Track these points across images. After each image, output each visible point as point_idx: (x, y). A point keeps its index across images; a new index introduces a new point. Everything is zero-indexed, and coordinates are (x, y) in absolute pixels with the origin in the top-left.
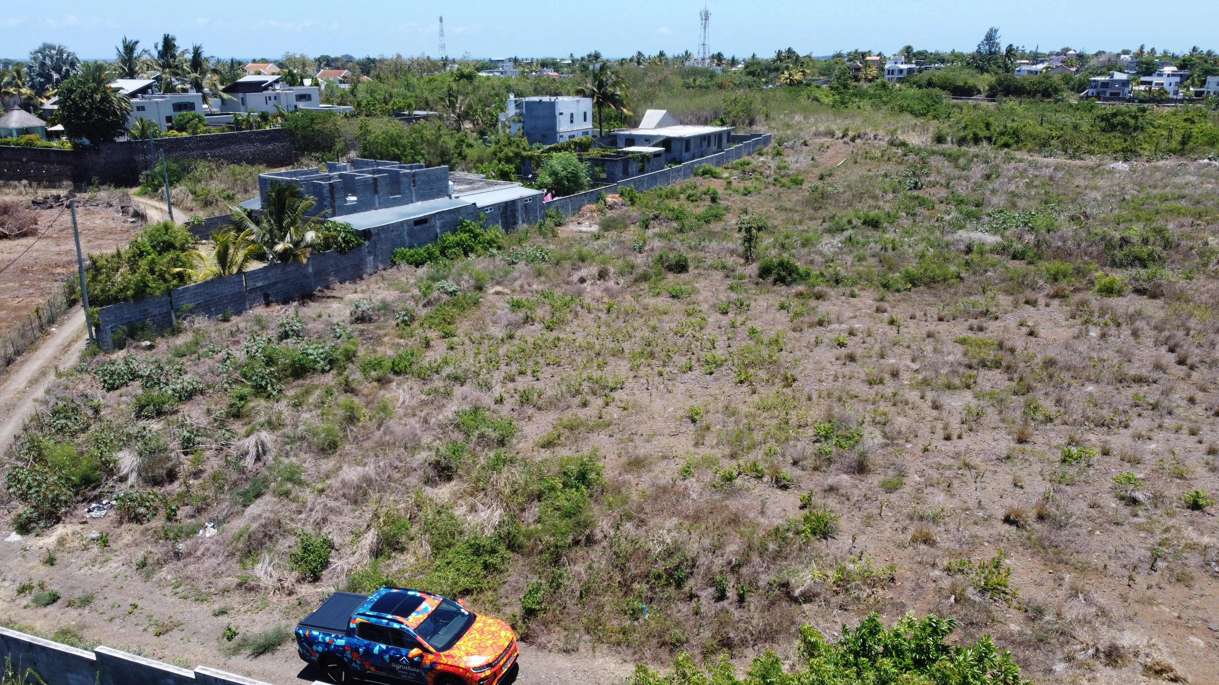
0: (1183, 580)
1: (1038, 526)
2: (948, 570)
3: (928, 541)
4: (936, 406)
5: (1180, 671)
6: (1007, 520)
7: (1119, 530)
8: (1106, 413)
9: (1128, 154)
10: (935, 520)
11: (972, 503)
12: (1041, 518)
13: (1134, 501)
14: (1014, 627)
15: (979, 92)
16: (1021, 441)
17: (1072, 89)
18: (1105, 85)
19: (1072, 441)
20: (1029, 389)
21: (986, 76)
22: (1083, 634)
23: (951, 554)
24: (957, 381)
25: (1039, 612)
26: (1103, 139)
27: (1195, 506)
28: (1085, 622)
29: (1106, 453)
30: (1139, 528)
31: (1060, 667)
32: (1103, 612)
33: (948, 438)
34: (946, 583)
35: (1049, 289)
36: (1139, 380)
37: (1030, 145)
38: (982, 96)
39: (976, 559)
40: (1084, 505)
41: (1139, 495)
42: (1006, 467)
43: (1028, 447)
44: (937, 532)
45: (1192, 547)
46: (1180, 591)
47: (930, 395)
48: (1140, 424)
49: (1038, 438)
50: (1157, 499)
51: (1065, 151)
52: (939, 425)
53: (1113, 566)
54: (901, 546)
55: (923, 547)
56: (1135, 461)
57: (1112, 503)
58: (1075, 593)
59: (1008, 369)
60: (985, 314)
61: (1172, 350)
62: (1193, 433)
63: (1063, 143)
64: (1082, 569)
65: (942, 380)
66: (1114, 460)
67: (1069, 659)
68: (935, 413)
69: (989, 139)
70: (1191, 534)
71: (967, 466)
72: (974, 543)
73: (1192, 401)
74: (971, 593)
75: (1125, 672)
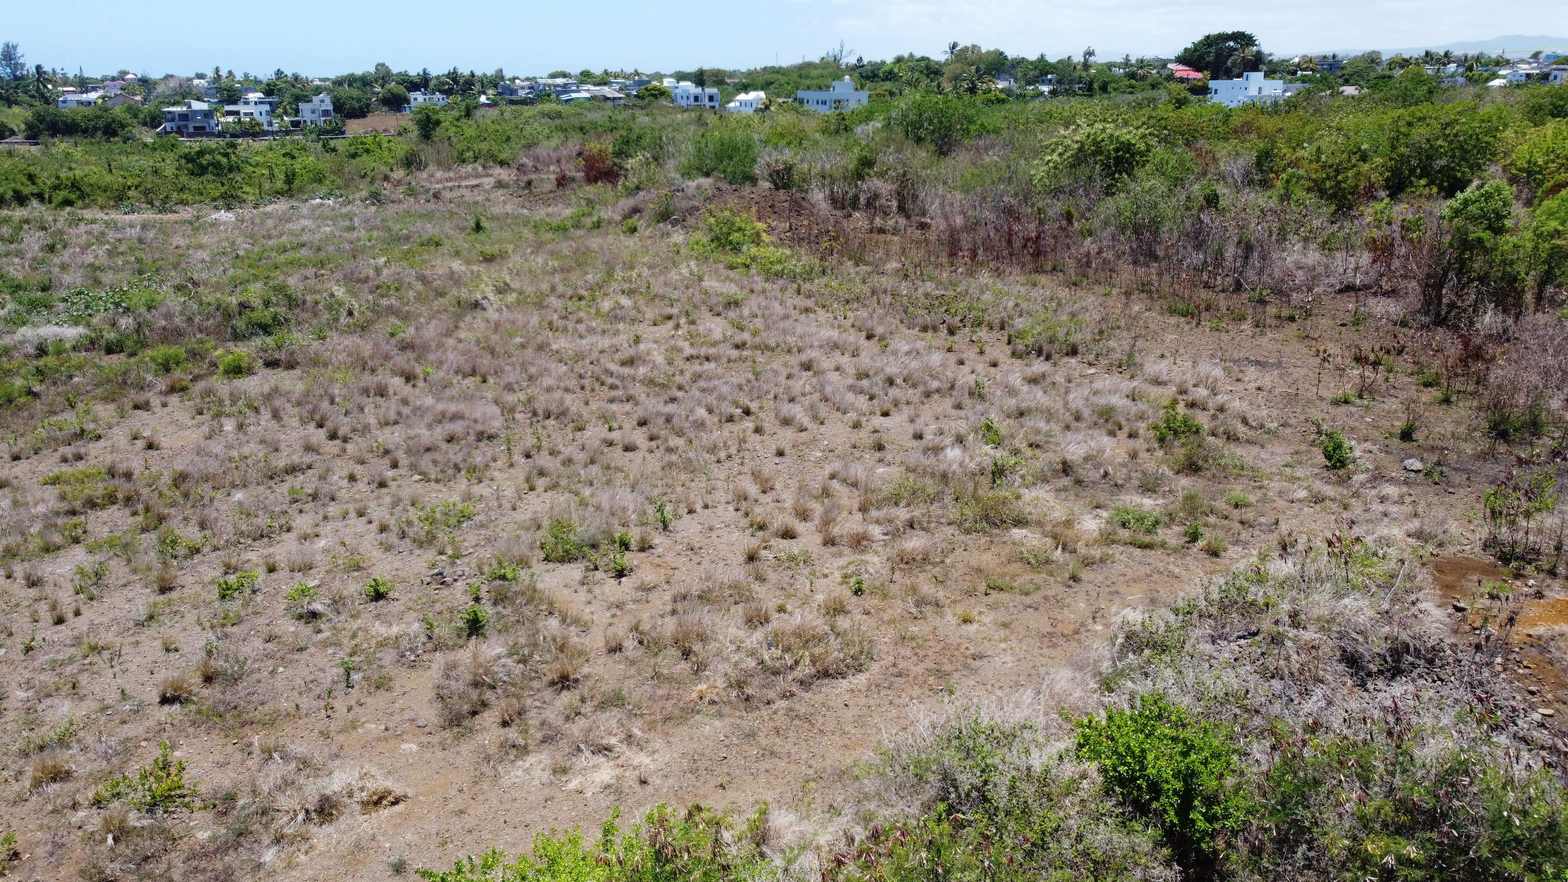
0: (381, 685)
1: (205, 692)
2: (98, 803)
3: (59, 775)
4: (33, 582)
5: (398, 789)
6: (165, 700)
7: (304, 656)
8: (262, 521)
9: (230, 200)
10: (63, 742)
11: (112, 697)
12: (208, 679)
13: (314, 615)
14: (203, 835)
15: (13, 133)
16: (165, 589)
17: (145, 124)
18: (184, 117)
19: (229, 569)
20: (161, 519)
21: (16, 109)
22: (285, 802)
23: (96, 778)
24: (57, 538)
25: (231, 798)
26: (194, 184)
27: (378, 596)
28: (286, 784)
29: (271, 570)
30: (326, 644)
31: (269, 856)
32: (305, 763)
33: (60, 621)
34: (95, 820)
35: (162, 384)
36: (292, 470)
37: (100, 201)
38: (20, 138)
39: (133, 769)
40: (258, 643)
41: (317, 607)
42: (151, 631)
43: (174, 595)
44: (66, 758)
45: (383, 644)
46: (381, 699)
47: (19, 569)
48: (302, 523)
49: (187, 579)
50: (337, 603)
51: (151, 203)
52: (43, 608)
53: (306, 702)
54: (20, 800)
55: (53, 788)
56: (306, 568)
57: (289, 627)
58: (268, 754)
59: (128, 500)
60: (81, 434)
61: (320, 425)
62: (361, 514)
63: (146, 193)
64: (271, 722)
65: (35, 544)
66: (282, 574)
67: (278, 840)
68: (33, 592)
69: (40, 197)
70: (380, 630)
71: (95, 649)
72: (128, 749)
73: (352, 478)
74: (134, 820)
75: (343, 822)
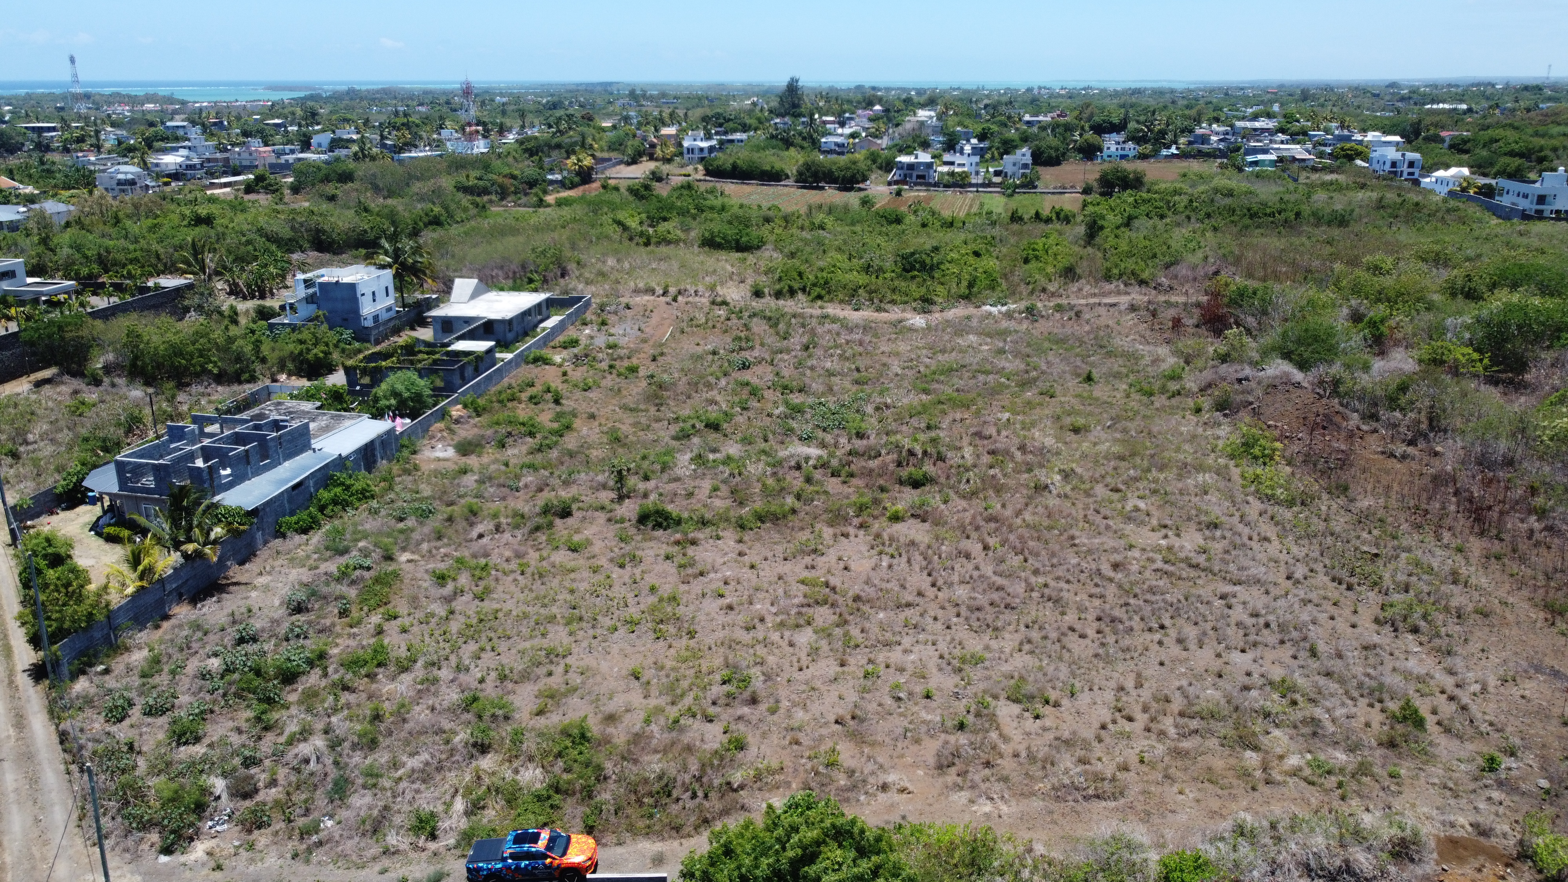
0: (917, 741)
1: (852, 723)
2: (809, 758)
3: (797, 743)
4: (791, 645)
5: (911, 788)
6: (837, 722)
7: (891, 718)
8: (888, 636)
9: (925, 304)
10: (800, 729)
11: (818, 715)
12: (853, 718)
13: (899, 699)
14: (842, 783)
15: (787, 177)
16: (842, 665)
17: (881, 168)
18: (910, 166)
19: (870, 661)
20: (846, 622)
22: (871, 780)
23: (811, 748)
24: (802, 622)
25: (853, 772)
27: (928, 697)
29: (887, 667)
30: (901, 715)
31: (862, 798)
32: (881, 767)
33: (801, 670)
34: (809, 766)
36: (909, 605)
37: (840, 294)
38: (791, 181)
39: (823, 748)
40: (875, 705)
41: (901, 695)
42: (834, 686)
43: (845, 669)
44: (801, 736)
45: (924, 722)
47: (787, 634)
48: (907, 642)
49: (851, 661)
50: (911, 694)
51: (872, 300)
52: (795, 659)
53: (887, 740)
54: (784, 748)
55: (795, 747)
56: (901, 670)
57: (889, 701)
58: (869, 758)
59: (833, 605)
60: (815, 551)
61: (929, 575)
64: (873, 744)
65: (792, 621)
66: (891, 670)
67: (866, 793)
68: (791, 649)
69: (803, 290)
70: (924, 715)
71: (813, 689)
72: (821, 738)
74: (821, 769)
75: (889, 794)
